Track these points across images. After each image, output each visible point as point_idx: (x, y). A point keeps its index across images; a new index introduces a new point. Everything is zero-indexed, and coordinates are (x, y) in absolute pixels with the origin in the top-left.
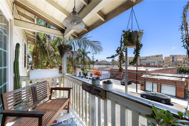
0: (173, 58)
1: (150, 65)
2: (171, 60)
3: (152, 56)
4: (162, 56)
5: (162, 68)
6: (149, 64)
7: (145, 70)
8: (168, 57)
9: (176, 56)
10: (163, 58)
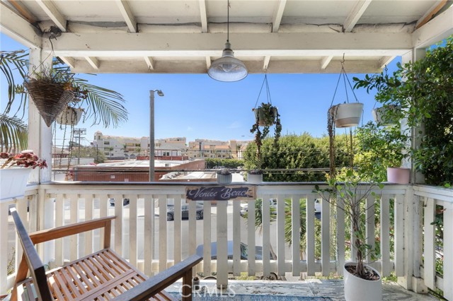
0: (200, 143)
1: (170, 155)
2: (198, 147)
3: (171, 140)
4: (184, 139)
5: (187, 162)
6: (168, 154)
7: (164, 166)
8: (193, 143)
9: (203, 141)
10: (187, 143)
